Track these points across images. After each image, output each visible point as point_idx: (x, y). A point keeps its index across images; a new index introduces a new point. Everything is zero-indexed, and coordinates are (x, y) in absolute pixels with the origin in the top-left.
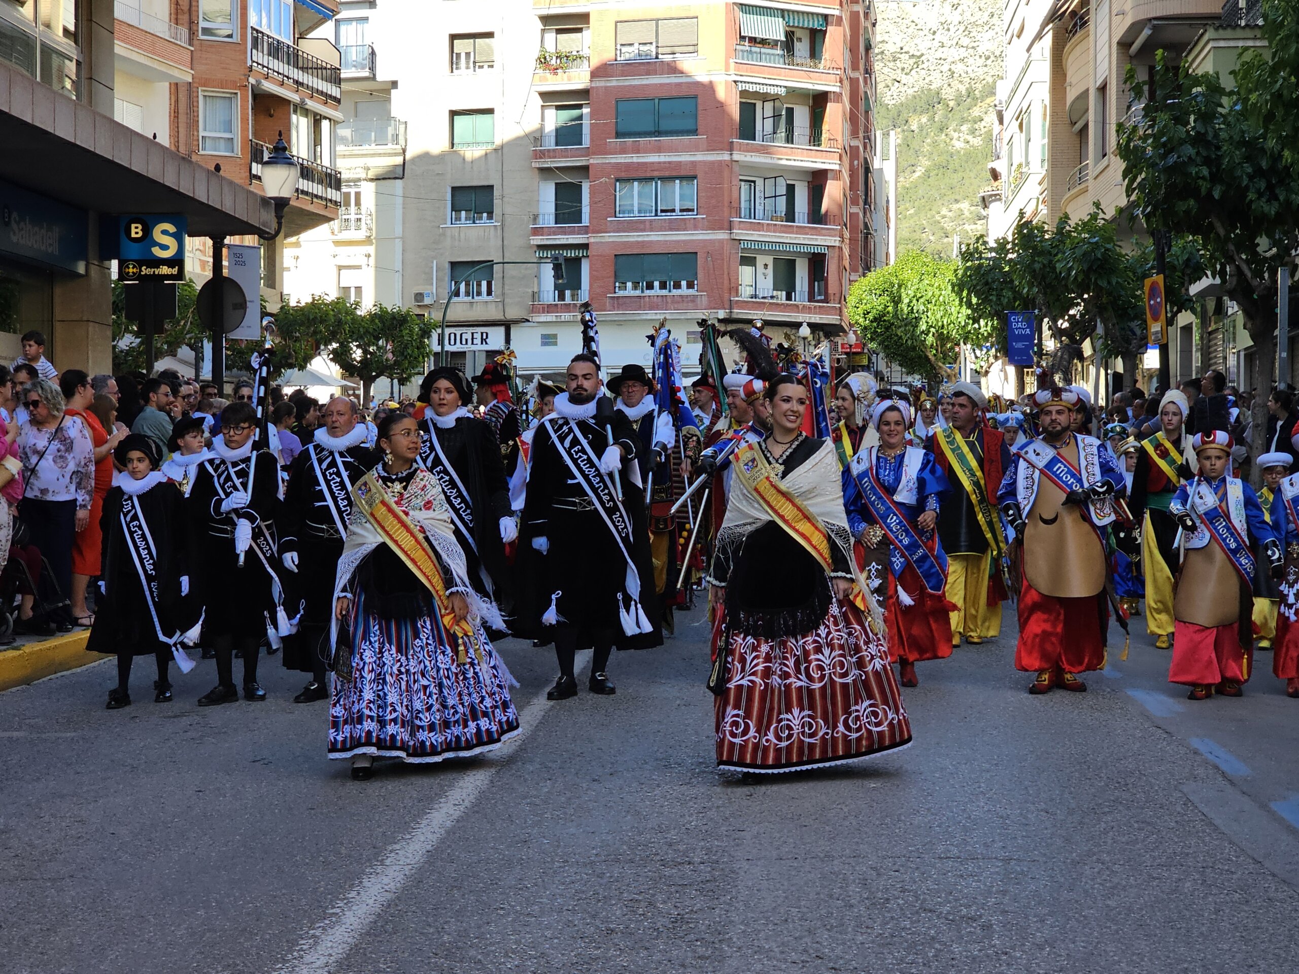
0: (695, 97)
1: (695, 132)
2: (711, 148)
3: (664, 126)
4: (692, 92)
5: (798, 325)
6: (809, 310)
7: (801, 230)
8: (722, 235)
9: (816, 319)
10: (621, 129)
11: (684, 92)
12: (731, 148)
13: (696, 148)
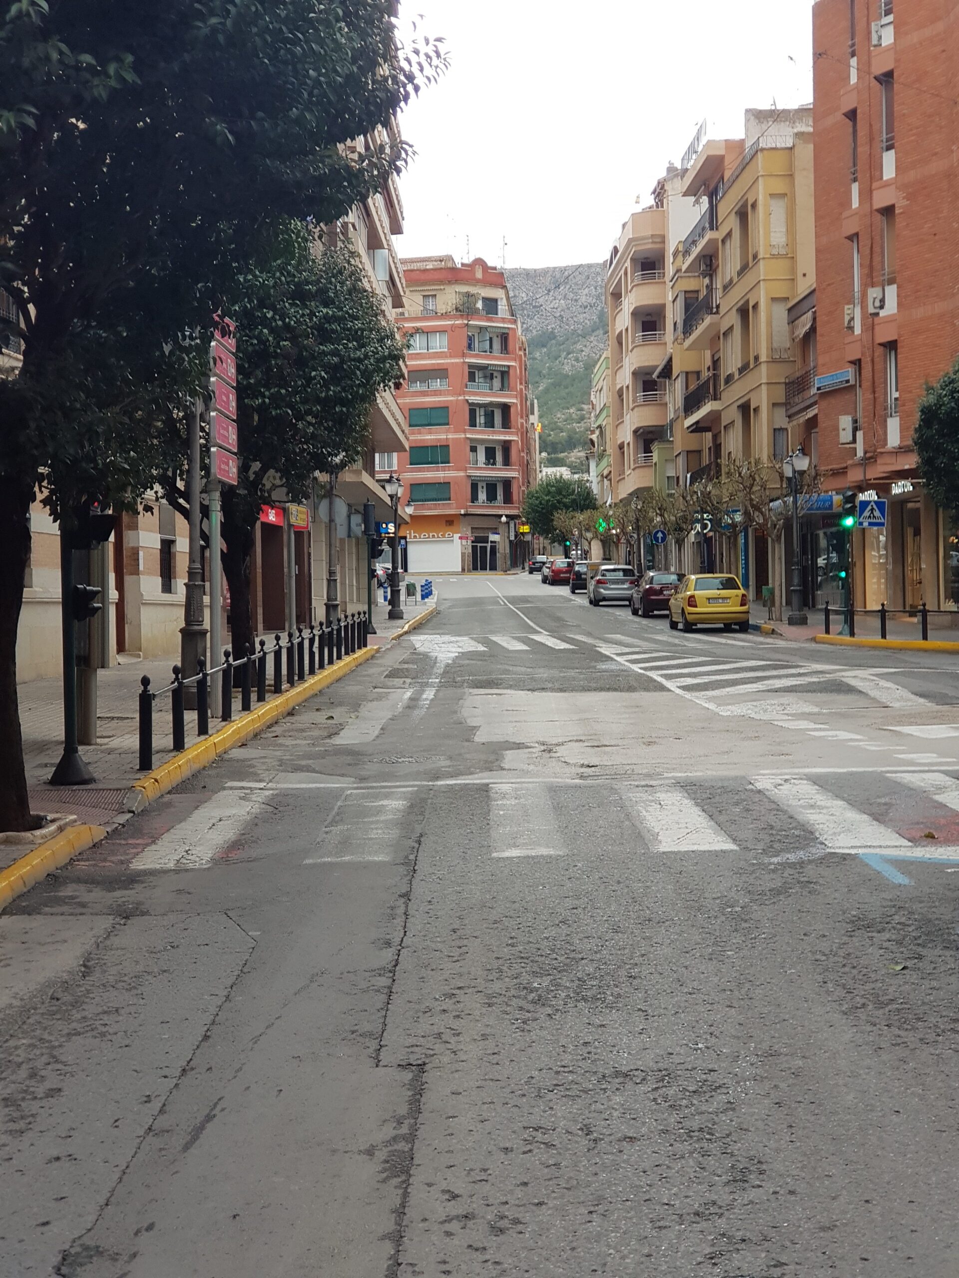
0: (448, 407)
1: (448, 424)
2: (456, 432)
3: (432, 422)
4: (446, 405)
5: (501, 516)
6: (504, 508)
7: (499, 469)
8: (462, 474)
9: (508, 512)
10: (413, 423)
11: (442, 405)
12: (465, 431)
13: (447, 432)
